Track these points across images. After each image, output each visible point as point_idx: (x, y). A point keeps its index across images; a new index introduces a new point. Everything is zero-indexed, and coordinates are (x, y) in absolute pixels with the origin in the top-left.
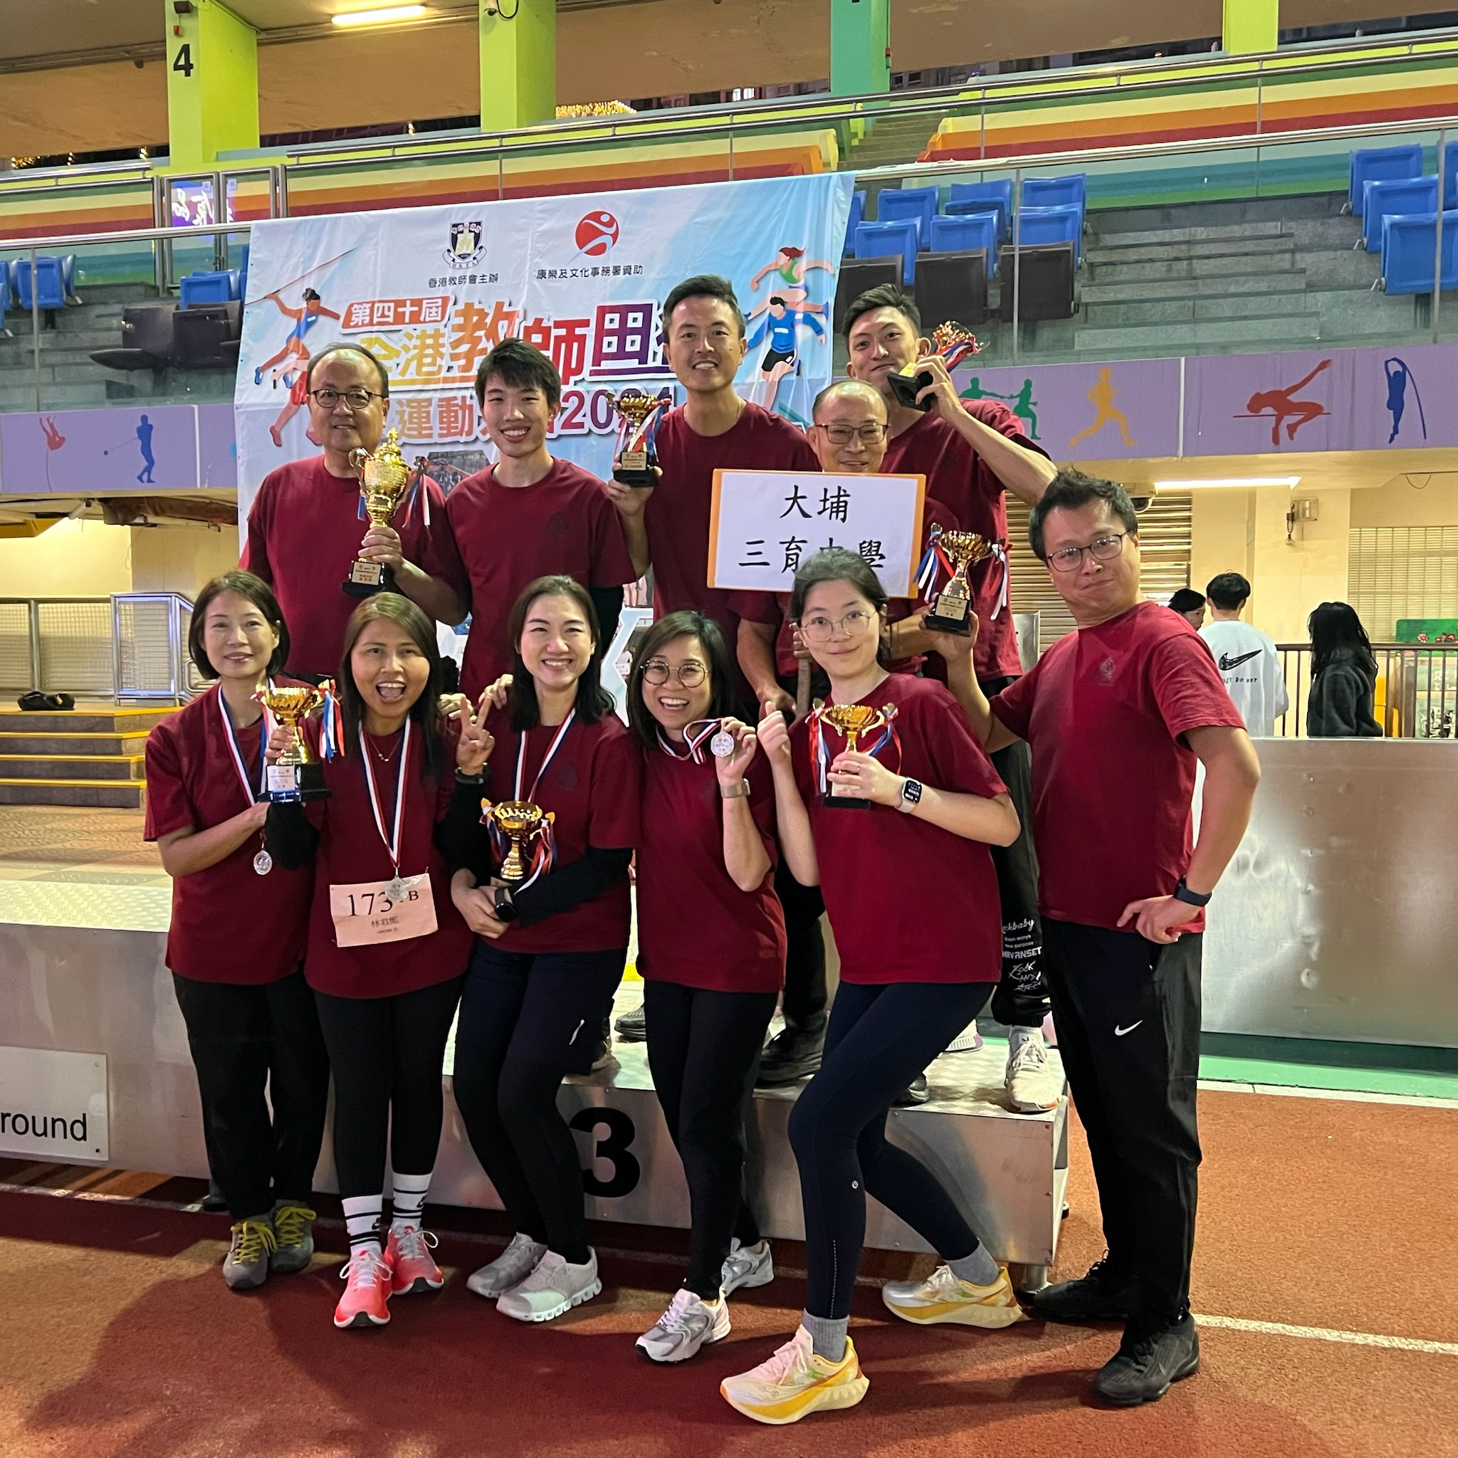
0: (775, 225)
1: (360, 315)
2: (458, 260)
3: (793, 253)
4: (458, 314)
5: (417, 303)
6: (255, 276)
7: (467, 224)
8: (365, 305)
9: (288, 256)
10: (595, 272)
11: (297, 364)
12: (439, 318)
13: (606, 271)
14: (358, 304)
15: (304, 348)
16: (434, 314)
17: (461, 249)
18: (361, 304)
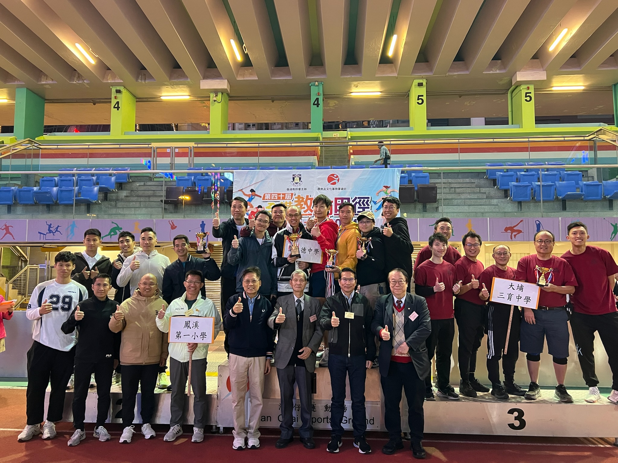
0: (381, 181)
1: (267, 197)
2: (295, 184)
3: (387, 187)
4: (296, 198)
5: (284, 194)
6: (235, 185)
7: (297, 175)
9: (245, 180)
10: (333, 189)
13: (336, 189)
14: (267, 194)
15: (251, 205)
17: (295, 181)
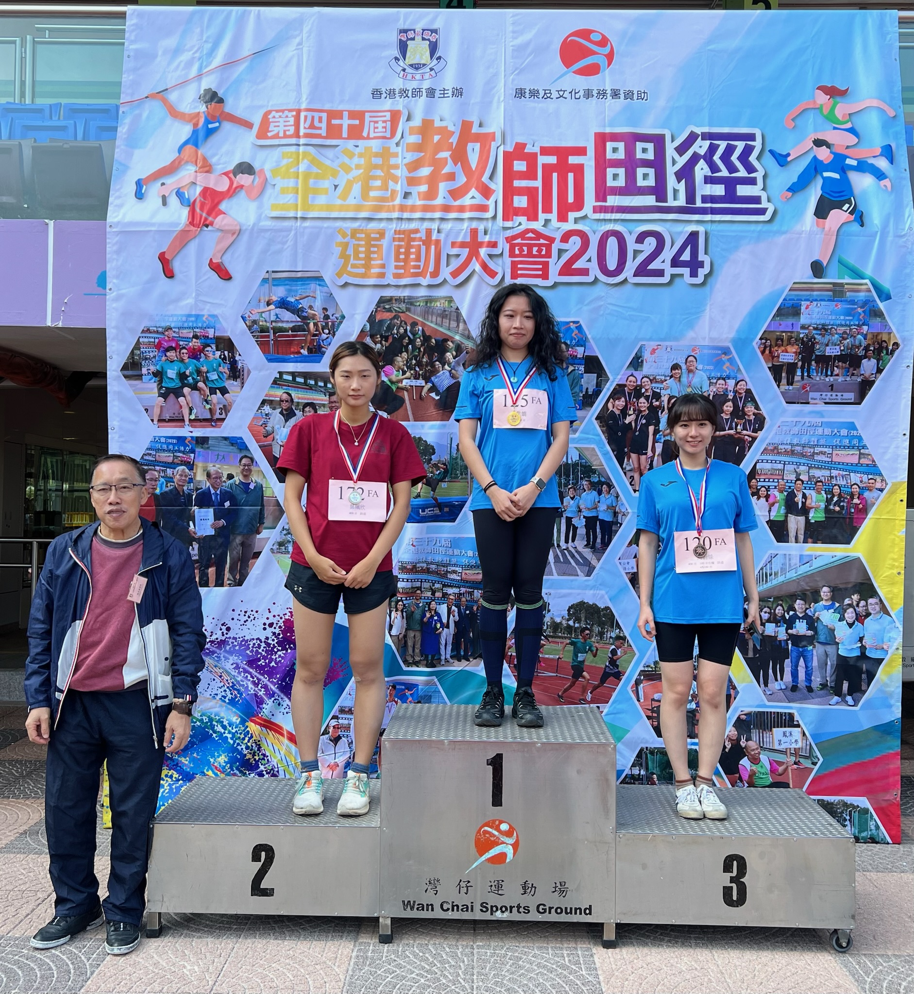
0: (807, 64)
1: (282, 125)
2: (409, 70)
3: (832, 92)
4: (412, 131)
5: (359, 115)
6: (133, 70)
7: (419, 29)
8: (286, 112)
10: (588, 94)
11: (196, 177)
12: (388, 135)
13: (602, 94)
14: (277, 111)
15: (205, 159)
16: (380, 129)
17: (411, 58)
18: (283, 111)
